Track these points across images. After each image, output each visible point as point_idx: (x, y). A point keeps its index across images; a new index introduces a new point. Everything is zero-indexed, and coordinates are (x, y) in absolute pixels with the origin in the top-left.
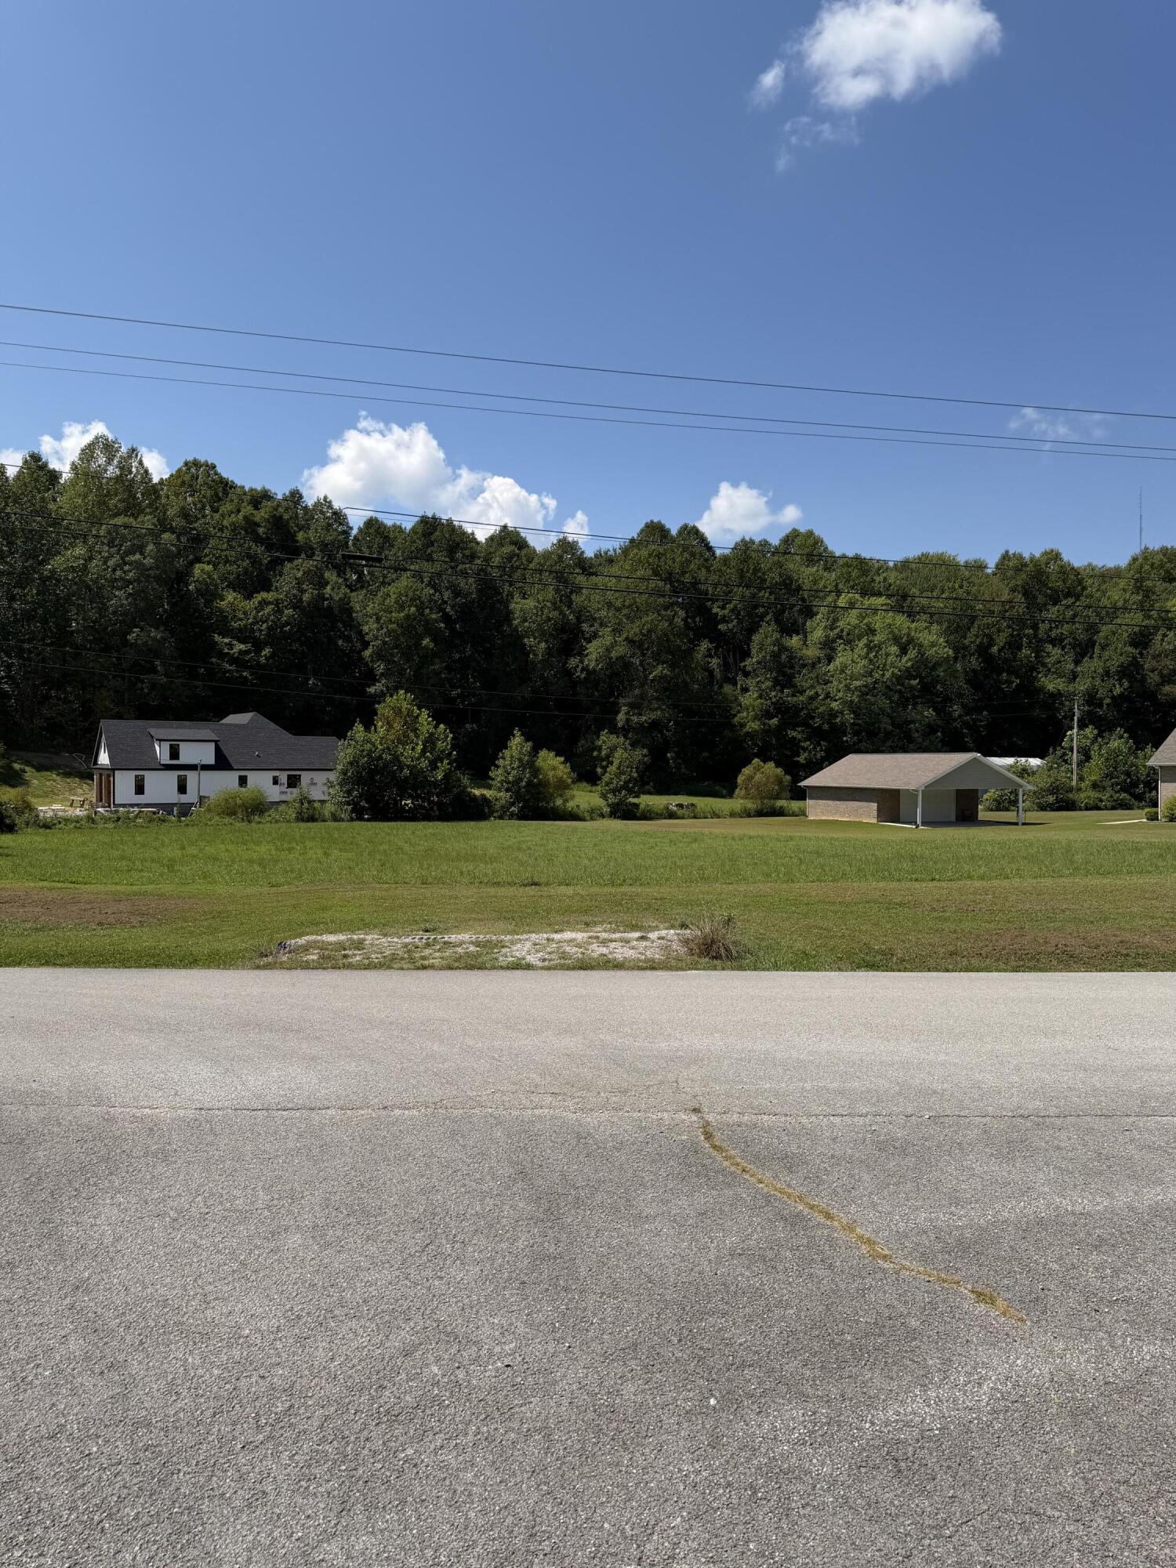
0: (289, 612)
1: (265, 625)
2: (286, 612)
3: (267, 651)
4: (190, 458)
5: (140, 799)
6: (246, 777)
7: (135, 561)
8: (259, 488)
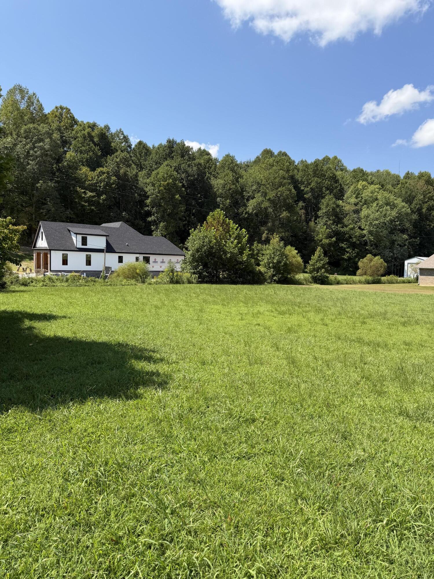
0: (114, 178)
1: (102, 184)
2: (112, 178)
3: (103, 197)
4: (58, 105)
5: (65, 268)
6: (122, 257)
7: (40, 146)
8: (92, 122)
